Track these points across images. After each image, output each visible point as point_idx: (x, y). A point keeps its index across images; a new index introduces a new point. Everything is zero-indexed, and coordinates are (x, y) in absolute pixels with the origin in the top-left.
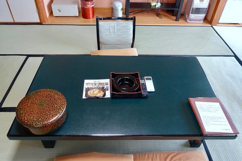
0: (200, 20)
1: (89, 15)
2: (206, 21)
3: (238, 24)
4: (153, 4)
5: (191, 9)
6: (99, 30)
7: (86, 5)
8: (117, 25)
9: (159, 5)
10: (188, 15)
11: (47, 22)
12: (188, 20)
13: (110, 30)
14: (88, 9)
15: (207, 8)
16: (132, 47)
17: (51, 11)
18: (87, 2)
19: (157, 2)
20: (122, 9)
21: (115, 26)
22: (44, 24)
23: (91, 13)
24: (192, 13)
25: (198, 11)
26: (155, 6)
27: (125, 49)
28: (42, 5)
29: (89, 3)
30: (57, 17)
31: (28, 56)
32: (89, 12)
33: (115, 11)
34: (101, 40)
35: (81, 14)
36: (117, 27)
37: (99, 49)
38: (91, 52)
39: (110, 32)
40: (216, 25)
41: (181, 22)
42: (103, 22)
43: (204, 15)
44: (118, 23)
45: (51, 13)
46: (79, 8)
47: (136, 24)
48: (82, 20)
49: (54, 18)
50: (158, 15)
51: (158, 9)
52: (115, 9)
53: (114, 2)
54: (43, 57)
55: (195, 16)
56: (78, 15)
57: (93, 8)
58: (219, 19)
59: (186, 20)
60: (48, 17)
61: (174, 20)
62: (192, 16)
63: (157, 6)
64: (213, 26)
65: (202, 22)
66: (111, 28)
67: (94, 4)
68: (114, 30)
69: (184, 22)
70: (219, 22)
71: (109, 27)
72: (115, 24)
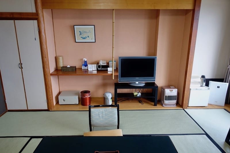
0: (173, 105)
1: (87, 103)
2: (178, 105)
3: (204, 107)
4: (135, 94)
5: (165, 97)
6: (91, 115)
7: (84, 96)
8: (105, 111)
9: (139, 94)
10: (163, 101)
11: (53, 109)
12: (163, 105)
13: (99, 114)
14: (86, 98)
15: (176, 95)
16: (118, 128)
17: (57, 101)
18: (85, 94)
19: (138, 93)
20: (112, 98)
21: (103, 112)
22: (50, 110)
23: (88, 101)
24: (166, 100)
25: (170, 98)
26: (137, 95)
27: (113, 130)
28: (51, 96)
29: (87, 94)
30: (62, 105)
31: (32, 137)
32: (86, 100)
33: (106, 100)
34: (92, 123)
35: (80, 102)
36: (105, 112)
37: (91, 130)
38: (84, 133)
39: (99, 117)
40: (187, 108)
41: (159, 107)
42: (94, 109)
43: (175, 101)
44: (105, 110)
45: (57, 102)
46: (79, 98)
47: (119, 109)
48: (81, 107)
49: (59, 105)
50: (140, 102)
51: (139, 97)
52: (107, 98)
53: (106, 93)
54: (42, 139)
55: (168, 102)
56: (78, 103)
57: (90, 98)
58: (188, 104)
59: (162, 105)
60: (54, 105)
61: (153, 105)
62: (166, 102)
63: (138, 96)
64: (185, 109)
65: (175, 106)
66: (100, 114)
67: (91, 95)
68: (103, 115)
69: (161, 106)
70: (189, 106)
71: (99, 112)
72: (103, 110)
